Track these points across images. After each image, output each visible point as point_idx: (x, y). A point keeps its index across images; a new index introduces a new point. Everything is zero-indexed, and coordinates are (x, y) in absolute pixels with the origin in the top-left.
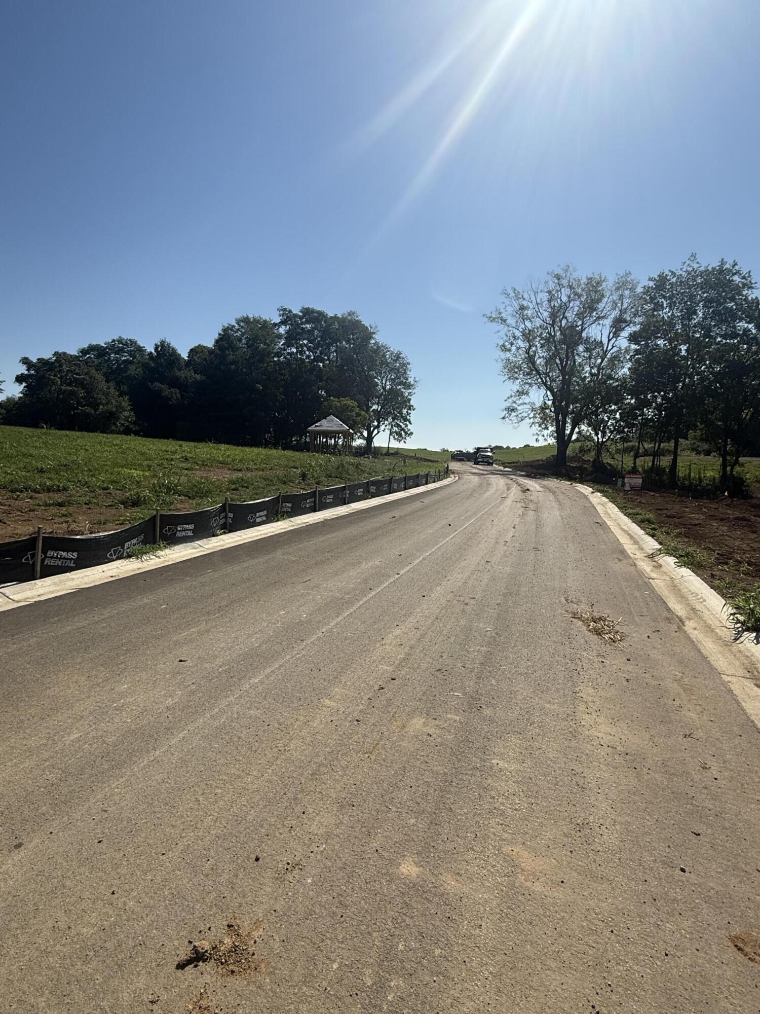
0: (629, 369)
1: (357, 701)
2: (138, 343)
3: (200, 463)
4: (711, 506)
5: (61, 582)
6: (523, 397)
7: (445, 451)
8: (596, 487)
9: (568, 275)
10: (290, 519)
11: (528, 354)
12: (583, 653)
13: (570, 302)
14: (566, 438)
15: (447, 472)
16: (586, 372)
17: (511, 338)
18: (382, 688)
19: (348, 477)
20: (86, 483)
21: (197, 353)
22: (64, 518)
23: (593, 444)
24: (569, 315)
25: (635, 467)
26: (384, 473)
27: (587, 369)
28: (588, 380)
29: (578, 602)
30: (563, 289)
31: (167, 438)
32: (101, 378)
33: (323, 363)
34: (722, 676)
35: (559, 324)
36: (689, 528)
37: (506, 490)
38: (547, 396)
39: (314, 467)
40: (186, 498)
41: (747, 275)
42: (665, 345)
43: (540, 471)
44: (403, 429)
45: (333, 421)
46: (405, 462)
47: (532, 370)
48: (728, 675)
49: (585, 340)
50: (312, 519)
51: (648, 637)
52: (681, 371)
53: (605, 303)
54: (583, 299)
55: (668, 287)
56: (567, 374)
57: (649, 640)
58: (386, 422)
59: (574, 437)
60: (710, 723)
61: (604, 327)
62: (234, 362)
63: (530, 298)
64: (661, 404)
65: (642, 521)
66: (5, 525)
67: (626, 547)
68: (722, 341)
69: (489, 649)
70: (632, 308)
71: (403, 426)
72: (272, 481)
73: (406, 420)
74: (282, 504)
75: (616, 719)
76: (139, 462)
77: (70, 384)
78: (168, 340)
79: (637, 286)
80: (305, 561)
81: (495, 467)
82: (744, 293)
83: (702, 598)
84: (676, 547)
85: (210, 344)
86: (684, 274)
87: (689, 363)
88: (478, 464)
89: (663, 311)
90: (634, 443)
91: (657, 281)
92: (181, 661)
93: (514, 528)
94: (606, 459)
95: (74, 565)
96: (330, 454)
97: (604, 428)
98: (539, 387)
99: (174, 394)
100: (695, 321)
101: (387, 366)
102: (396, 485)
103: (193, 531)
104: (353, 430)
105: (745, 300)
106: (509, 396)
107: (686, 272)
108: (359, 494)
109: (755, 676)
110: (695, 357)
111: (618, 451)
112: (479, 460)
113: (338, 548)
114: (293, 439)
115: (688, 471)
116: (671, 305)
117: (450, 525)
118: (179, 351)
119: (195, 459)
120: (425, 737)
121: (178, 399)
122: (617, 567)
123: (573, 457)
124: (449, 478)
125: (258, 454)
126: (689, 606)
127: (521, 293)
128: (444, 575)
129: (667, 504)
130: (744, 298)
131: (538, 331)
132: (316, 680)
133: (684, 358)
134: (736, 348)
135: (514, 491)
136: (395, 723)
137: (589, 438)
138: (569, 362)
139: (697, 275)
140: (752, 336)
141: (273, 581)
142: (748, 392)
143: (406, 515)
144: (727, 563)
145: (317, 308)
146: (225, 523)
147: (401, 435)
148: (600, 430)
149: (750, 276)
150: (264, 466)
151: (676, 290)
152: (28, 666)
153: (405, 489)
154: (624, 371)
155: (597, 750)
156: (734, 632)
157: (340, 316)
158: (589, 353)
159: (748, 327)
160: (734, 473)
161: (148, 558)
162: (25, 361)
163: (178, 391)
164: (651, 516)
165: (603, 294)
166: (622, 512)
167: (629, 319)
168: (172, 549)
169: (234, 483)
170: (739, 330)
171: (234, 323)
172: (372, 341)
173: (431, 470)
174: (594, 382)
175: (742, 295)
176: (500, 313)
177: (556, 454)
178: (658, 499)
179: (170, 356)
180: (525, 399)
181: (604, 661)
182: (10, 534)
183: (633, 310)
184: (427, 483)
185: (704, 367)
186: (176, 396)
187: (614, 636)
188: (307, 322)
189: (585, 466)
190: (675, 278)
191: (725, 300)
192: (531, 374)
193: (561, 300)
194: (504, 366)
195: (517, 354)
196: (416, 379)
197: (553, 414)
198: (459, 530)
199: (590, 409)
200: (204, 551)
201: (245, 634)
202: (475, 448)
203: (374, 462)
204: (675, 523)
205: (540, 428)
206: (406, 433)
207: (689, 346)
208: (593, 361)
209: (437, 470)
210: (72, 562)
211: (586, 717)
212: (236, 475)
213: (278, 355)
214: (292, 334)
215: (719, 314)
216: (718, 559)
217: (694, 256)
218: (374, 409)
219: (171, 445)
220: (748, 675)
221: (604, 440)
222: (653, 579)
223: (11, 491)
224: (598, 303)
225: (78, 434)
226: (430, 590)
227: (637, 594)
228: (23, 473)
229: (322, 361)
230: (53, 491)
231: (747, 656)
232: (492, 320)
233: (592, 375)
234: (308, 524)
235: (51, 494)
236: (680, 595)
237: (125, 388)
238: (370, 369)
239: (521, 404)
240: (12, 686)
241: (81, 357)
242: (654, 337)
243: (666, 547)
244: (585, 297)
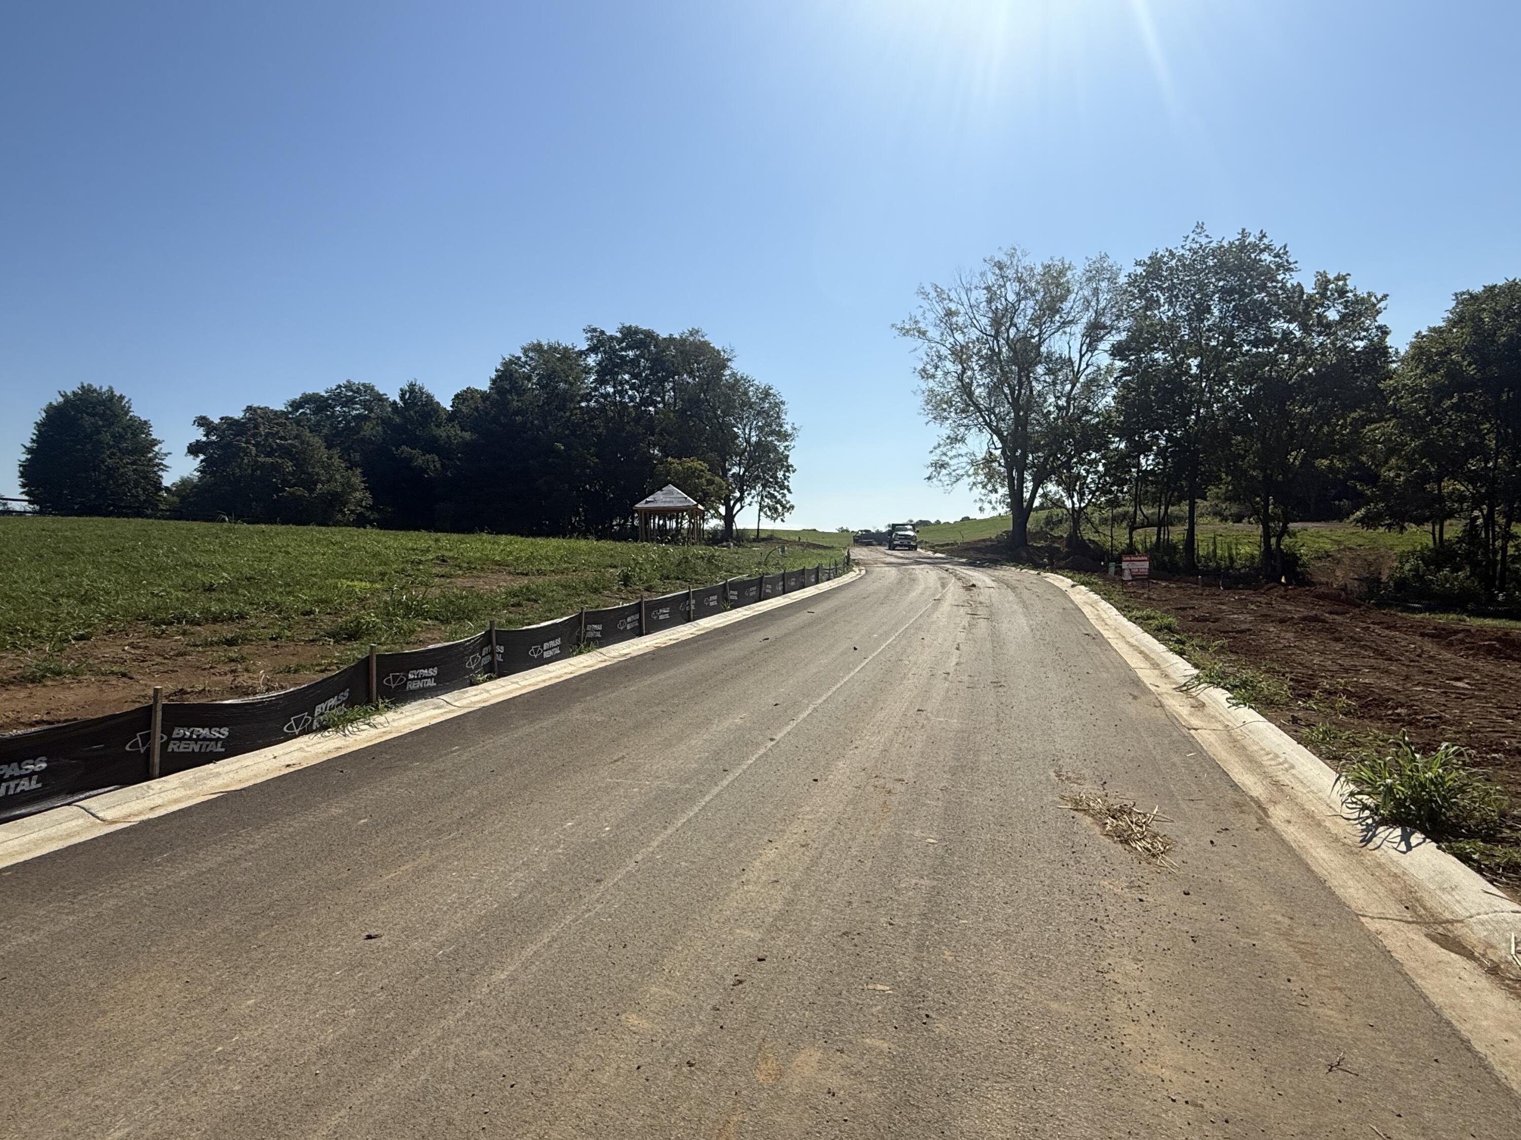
0: (1114, 397)
1: (691, 1016)
2: (376, 388)
3: (465, 565)
4: (1259, 599)
5: (197, 780)
6: (958, 445)
7: (844, 531)
8: (1077, 577)
9: (1015, 263)
10: (601, 650)
11: (961, 381)
12: (1102, 882)
13: (1019, 301)
14: (1025, 504)
15: (848, 564)
16: (1050, 405)
17: (935, 358)
18: (740, 982)
19: (696, 577)
20: (278, 605)
21: (464, 400)
22: (233, 664)
23: (1065, 512)
24: (1020, 321)
25: (1131, 544)
26: (751, 569)
27: (1051, 399)
28: (1052, 416)
29: (1080, 779)
30: (1008, 284)
31: (417, 528)
32: (318, 442)
33: (655, 407)
34: (1363, 919)
35: (1006, 335)
36: (1235, 638)
37: (940, 588)
38: (993, 443)
39: (642, 564)
40: (436, 622)
41: (1281, 252)
42: (1165, 360)
43: (989, 556)
44: (779, 502)
45: (671, 492)
46: (783, 551)
47: (968, 405)
48: (1372, 918)
49: (1046, 357)
50: (635, 648)
51: (1212, 842)
52: (1192, 396)
53: (1072, 301)
54: (1039, 297)
55: (1165, 274)
56: (1021, 409)
57: (1214, 849)
58: (753, 491)
59: (1037, 503)
60: (1370, 1033)
61: (1073, 337)
62: (518, 412)
63: (960, 299)
64: (1166, 448)
65: (1159, 629)
66: (131, 682)
67: (1140, 673)
68: (1250, 350)
69: (935, 883)
70: (1113, 307)
71: (779, 497)
72: (575, 589)
73: (782, 487)
74: (585, 627)
75: (1189, 1032)
76: (367, 568)
77: (268, 455)
78: (419, 383)
79: (1118, 275)
80: (619, 722)
81: (920, 553)
82: (1280, 278)
83: (1286, 761)
84: (1224, 673)
85: (484, 386)
86: (1188, 254)
87: (1204, 384)
88: (894, 549)
89: (1159, 309)
90: (1126, 509)
91: (1149, 266)
92: (369, 937)
93: (958, 649)
94: (1088, 534)
95: (223, 750)
96: (666, 543)
97: (1081, 488)
98: (980, 430)
99: (431, 462)
100: (1210, 322)
101: (751, 407)
102: (770, 586)
103: (437, 679)
104: (703, 505)
105: (1281, 288)
106: (936, 444)
107: (1189, 250)
108: (712, 604)
109: (1421, 916)
110: (1212, 375)
111: (1104, 521)
112: (895, 543)
113: (673, 697)
114: (614, 523)
115: (1212, 548)
116: (1171, 300)
117: (855, 649)
118: (437, 399)
119: (457, 558)
120: (821, 1096)
121: (436, 470)
122: (1132, 709)
123: (1037, 533)
124: (852, 573)
125: (558, 548)
126: (1266, 777)
127: (947, 291)
128: (849, 737)
129: (1191, 599)
130: (1280, 285)
131: (974, 347)
132: (617, 968)
133: (1195, 377)
134: (1272, 360)
135: (952, 588)
136: (763, 1066)
137: (1059, 504)
138: (1023, 391)
139: (1207, 254)
140: (1295, 341)
141: (559, 764)
142: (1295, 424)
143: (786, 635)
144: (1310, 696)
145: (644, 327)
146: (491, 663)
147: (776, 510)
148: (1075, 490)
149: (1286, 253)
150: (565, 566)
151: (1178, 278)
152: (80, 962)
153: (784, 593)
154: (1107, 401)
155: (1166, 1112)
156: (1359, 826)
157: (677, 336)
158: (1052, 377)
159: (1288, 327)
160: (1282, 547)
161: (355, 729)
162: (202, 422)
163: (436, 459)
164: (1171, 620)
165: (1068, 288)
166: (1125, 616)
167: (1108, 323)
168: (399, 711)
169: (515, 596)
170: (1276, 334)
171: (519, 354)
172: (727, 372)
173: (824, 561)
174: (1063, 418)
175: (1277, 282)
176: (916, 322)
177: (1011, 529)
178: (1174, 591)
179: (426, 405)
180: (961, 448)
181: (1143, 897)
182: (134, 698)
183: (1114, 310)
184: (817, 582)
185: (1226, 390)
186: (435, 466)
187: (1152, 845)
188: (629, 347)
189: (1056, 545)
190: (1174, 261)
191: (1251, 290)
192: (968, 411)
193: (1006, 300)
194: (926, 401)
195: (945, 382)
196: (796, 426)
197: (1002, 469)
198: (871, 657)
199: (1059, 459)
200: (452, 711)
201: (497, 871)
202: (889, 526)
203: (736, 553)
204: (1209, 629)
205: (984, 491)
206: (784, 507)
207: (1202, 359)
208: (1058, 387)
209: (833, 560)
210: (219, 745)
211: (1131, 1029)
212: (518, 583)
213: (587, 397)
214: (606, 365)
215: (1245, 311)
216: (1294, 689)
217: (1200, 226)
218: (734, 474)
219: (422, 540)
220: (1408, 915)
221: (1083, 505)
222: (1196, 729)
223: (156, 624)
224: (1062, 302)
225: (281, 528)
226: (827, 766)
227: (1176, 759)
228: (180, 594)
229: (654, 404)
230: (222, 621)
231: (1395, 876)
232: (906, 332)
233: (1059, 408)
234: (628, 657)
235: (217, 626)
236: (1246, 755)
237: (357, 457)
238: (726, 414)
239: (955, 456)
240: (34, 1011)
241: (290, 413)
242: (1149, 348)
243: (1208, 672)
244: (1042, 294)
